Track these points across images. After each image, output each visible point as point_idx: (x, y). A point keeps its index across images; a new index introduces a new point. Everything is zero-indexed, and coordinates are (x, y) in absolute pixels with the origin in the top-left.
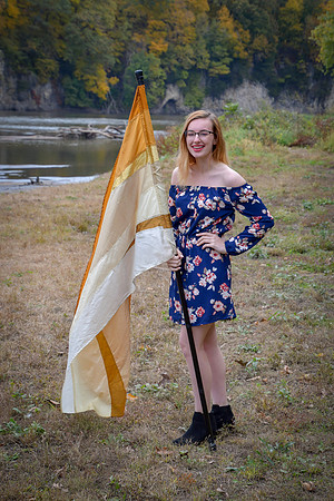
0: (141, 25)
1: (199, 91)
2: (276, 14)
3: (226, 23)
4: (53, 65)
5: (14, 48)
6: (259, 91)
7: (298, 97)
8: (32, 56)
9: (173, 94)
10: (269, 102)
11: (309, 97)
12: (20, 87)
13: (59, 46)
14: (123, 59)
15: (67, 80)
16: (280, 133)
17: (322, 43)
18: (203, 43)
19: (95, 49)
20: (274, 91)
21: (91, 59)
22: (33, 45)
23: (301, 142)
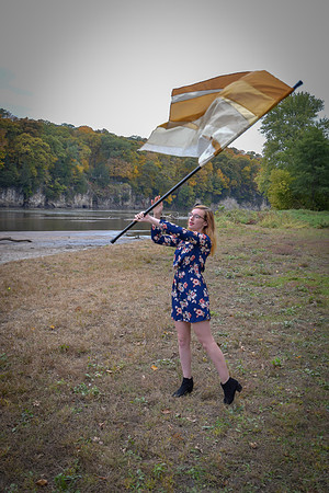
1: (209, 201)
2: (240, 172)
3: (220, 175)
4: (150, 191)
5: (136, 185)
6: (233, 201)
7: (249, 204)
8: (142, 187)
9: (198, 201)
10: (238, 206)
11: (254, 204)
12: (137, 199)
13: (153, 184)
16: (242, 218)
17: (259, 183)
18: (211, 182)
19: (168, 185)
20: (240, 201)
21: (165, 188)
22: (143, 184)
23: (251, 223)
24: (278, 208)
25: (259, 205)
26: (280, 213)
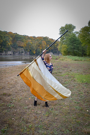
0: (39, 46)
2: (54, 45)
3: (48, 46)
4: (29, 50)
5: (25, 49)
6: (52, 53)
7: (56, 54)
8: (27, 49)
11: (57, 54)
12: (25, 53)
13: (30, 48)
14: (37, 49)
15: (31, 52)
16: (54, 58)
17: (59, 48)
18: (46, 48)
19: (34, 49)
20: (54, 53)
21: (33, 49)
22: (27, 48)
23: (57, 59)
24: (64, 55)
25: (59, 54)
26: (64, 56)
